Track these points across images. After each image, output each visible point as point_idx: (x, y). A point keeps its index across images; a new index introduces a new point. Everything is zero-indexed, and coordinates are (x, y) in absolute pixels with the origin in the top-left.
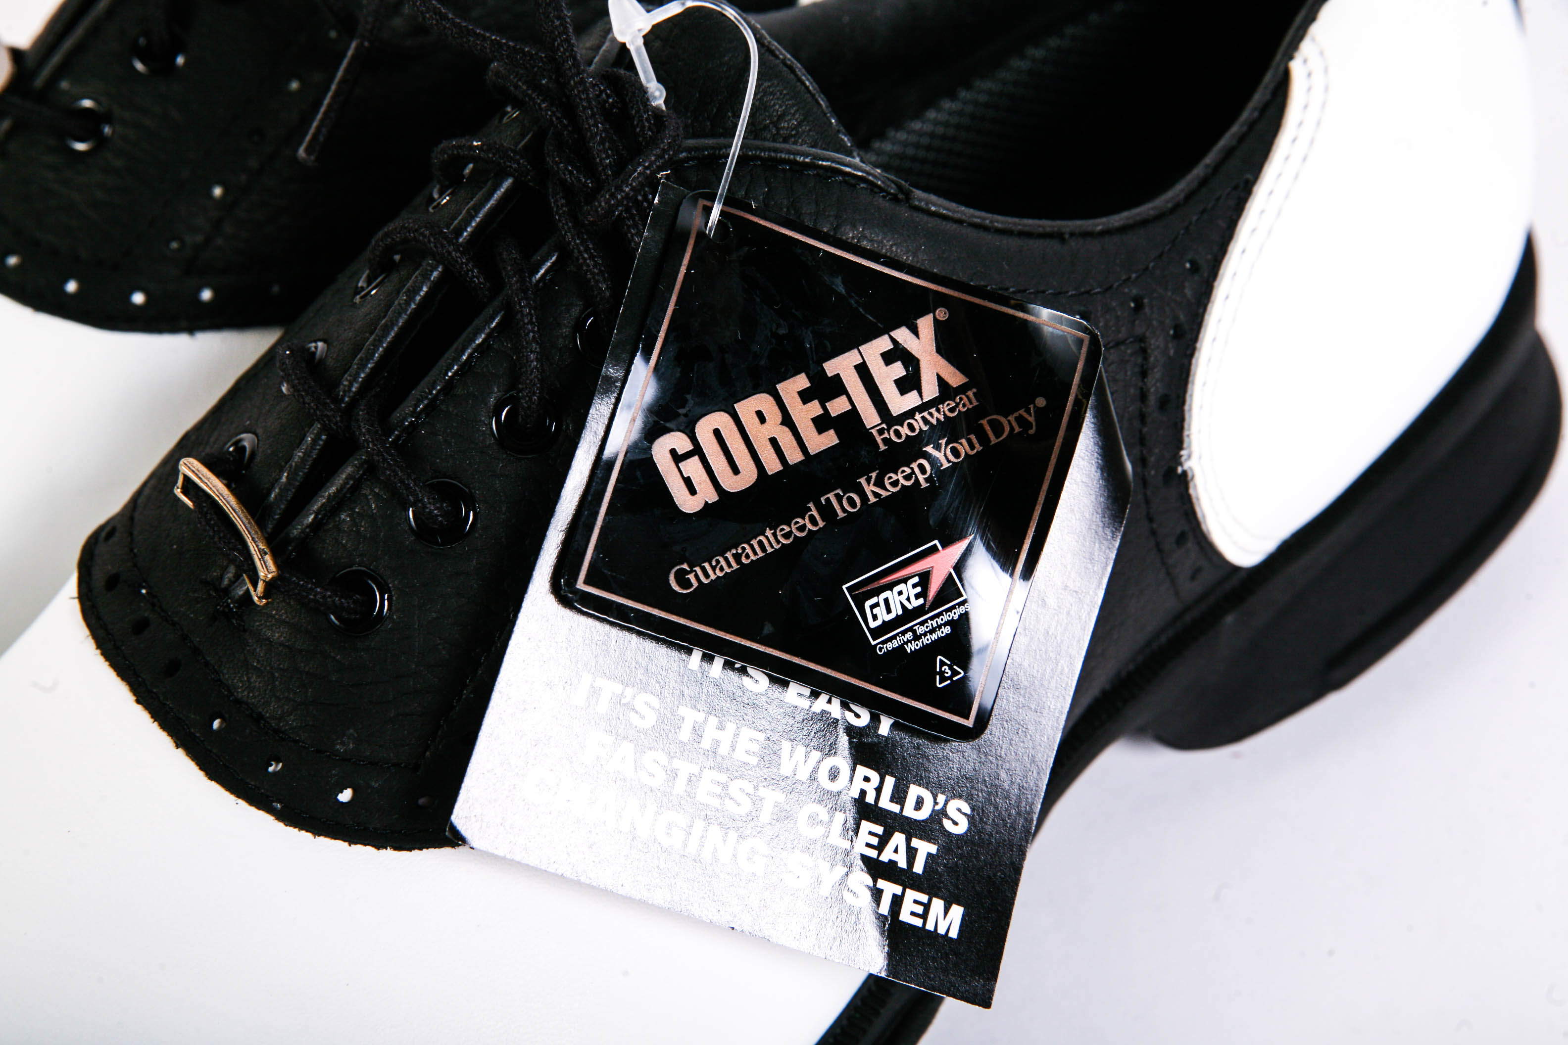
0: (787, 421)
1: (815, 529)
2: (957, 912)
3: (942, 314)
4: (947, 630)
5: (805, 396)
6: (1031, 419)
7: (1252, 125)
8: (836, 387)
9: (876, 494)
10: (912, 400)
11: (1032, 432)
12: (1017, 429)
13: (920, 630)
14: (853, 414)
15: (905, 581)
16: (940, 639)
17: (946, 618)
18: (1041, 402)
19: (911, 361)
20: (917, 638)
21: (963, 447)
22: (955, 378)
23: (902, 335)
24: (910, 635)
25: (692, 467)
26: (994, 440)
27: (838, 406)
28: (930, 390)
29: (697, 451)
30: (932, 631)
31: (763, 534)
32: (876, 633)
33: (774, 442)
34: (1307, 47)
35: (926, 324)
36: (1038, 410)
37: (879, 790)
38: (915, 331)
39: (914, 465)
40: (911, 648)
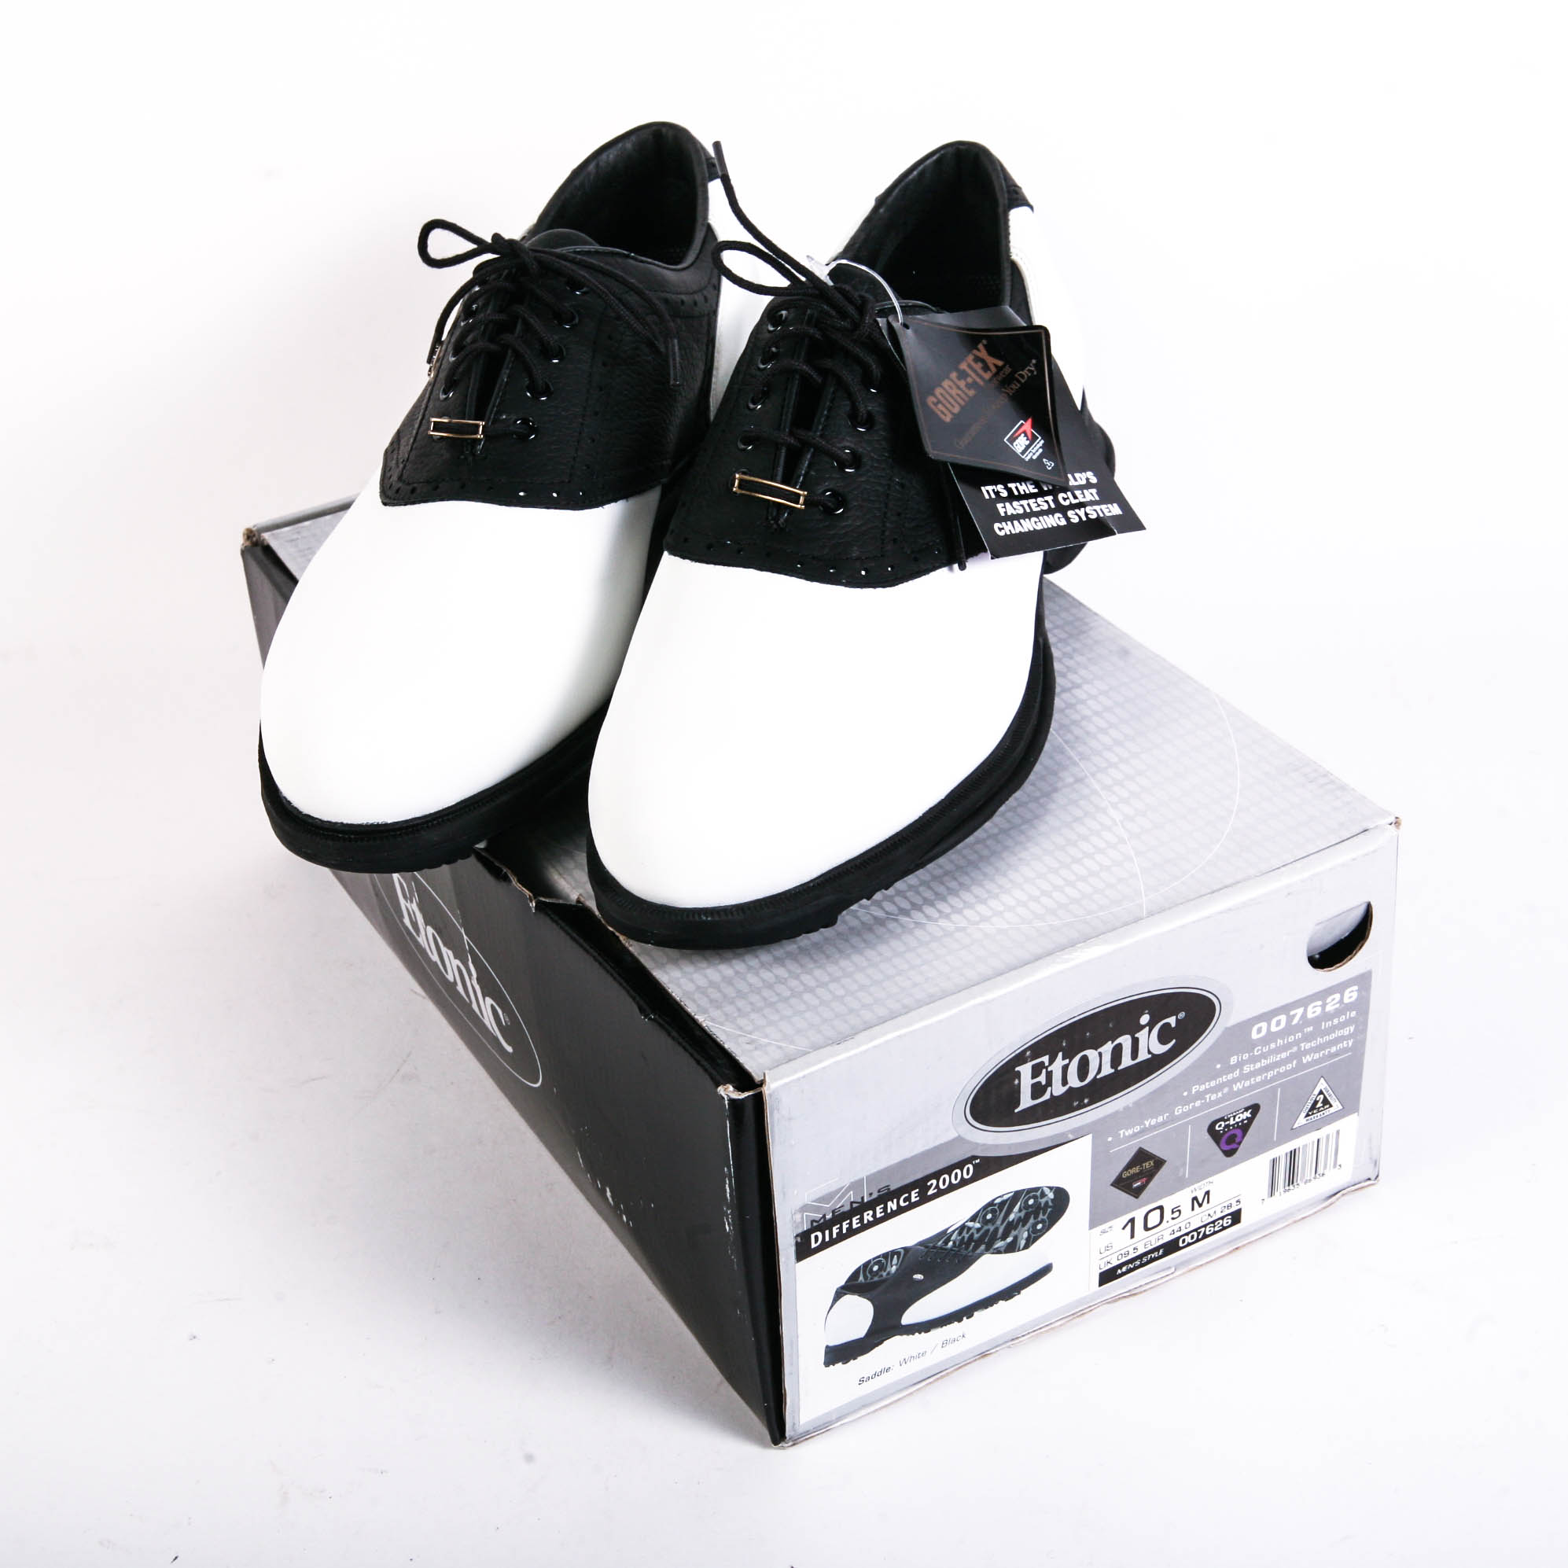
0: (958, 387)
1: (984, 422)
3: (985, 342)
4: (1041, 450)
5: (959, 378)
6: (1033, 368)
8: (965, 374)
10: (989, 375)
11: (1035, 373)
12: (1030, 374)
13: (1034, 451)
14: (975, 382)
15: (1020, 435)
16: (1041, 454)
17: (1039, 446)
18: (1034, 361)
19: (983, 361)
20: (1034, 454)
21: (1013, 386)
22: (1000, 363)
23: (975, 352)
24: (1031, 454)
25: (940, 406)
26: (1023, 381)
27: (969, 380)
28: (994, 370)
29: (939, 402)
30: (1037, 451)
33: (958, 395)
35: (980, 346)
36: (1034, 364)
38: (978, 350)
40: (1035, 457)
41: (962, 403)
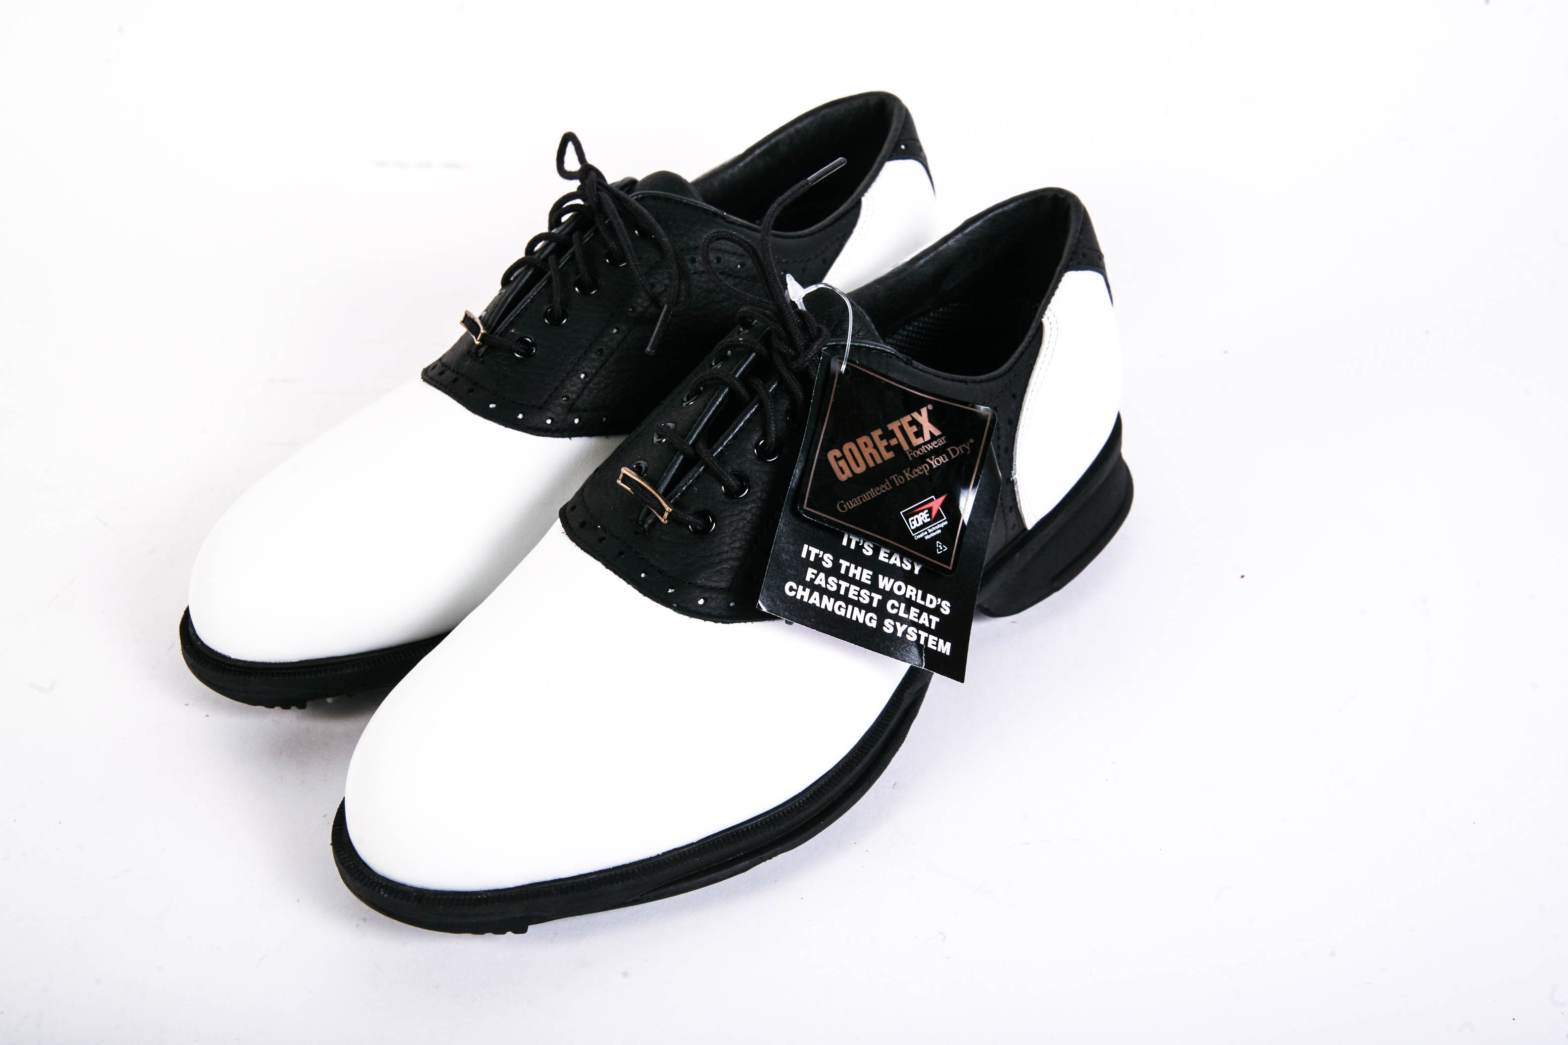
0: (875, 447)
1: (888, 489)
2: (948, 644)
3: (930, 407)
4: (939, 531)
5: (881, 437)
6: (968, 448)
7: (1030, 343)
8: (892, 435)
9: (910, 477)
10: (920, 441)
11: (968, 453)
12: (962, 452)
13: (930, 531)
14: (899, 445)
15: (922, 511)
16: (937, 535)
17: (939, 526)
18: (972, 441)
19: (919, 426)
20: (929, 534)
21: (941, 459)
22: (937, 433)
23: (915, 415)
24: (926, 533)
25: (842, 463)
26: (953, 457)
27: (894, 442)
28: (927, 437)
29: (844, 457)
30: (934, 531)
31: (870, 491)
32: (915, 531)
33: (871, 455)
34: (1047, 312)
35: (924, 411)
36: (970, 444)
37: (916, 595)
38: (920, 414)
39: (923, 466)
40: (927, 537)
41: (872, 464)
